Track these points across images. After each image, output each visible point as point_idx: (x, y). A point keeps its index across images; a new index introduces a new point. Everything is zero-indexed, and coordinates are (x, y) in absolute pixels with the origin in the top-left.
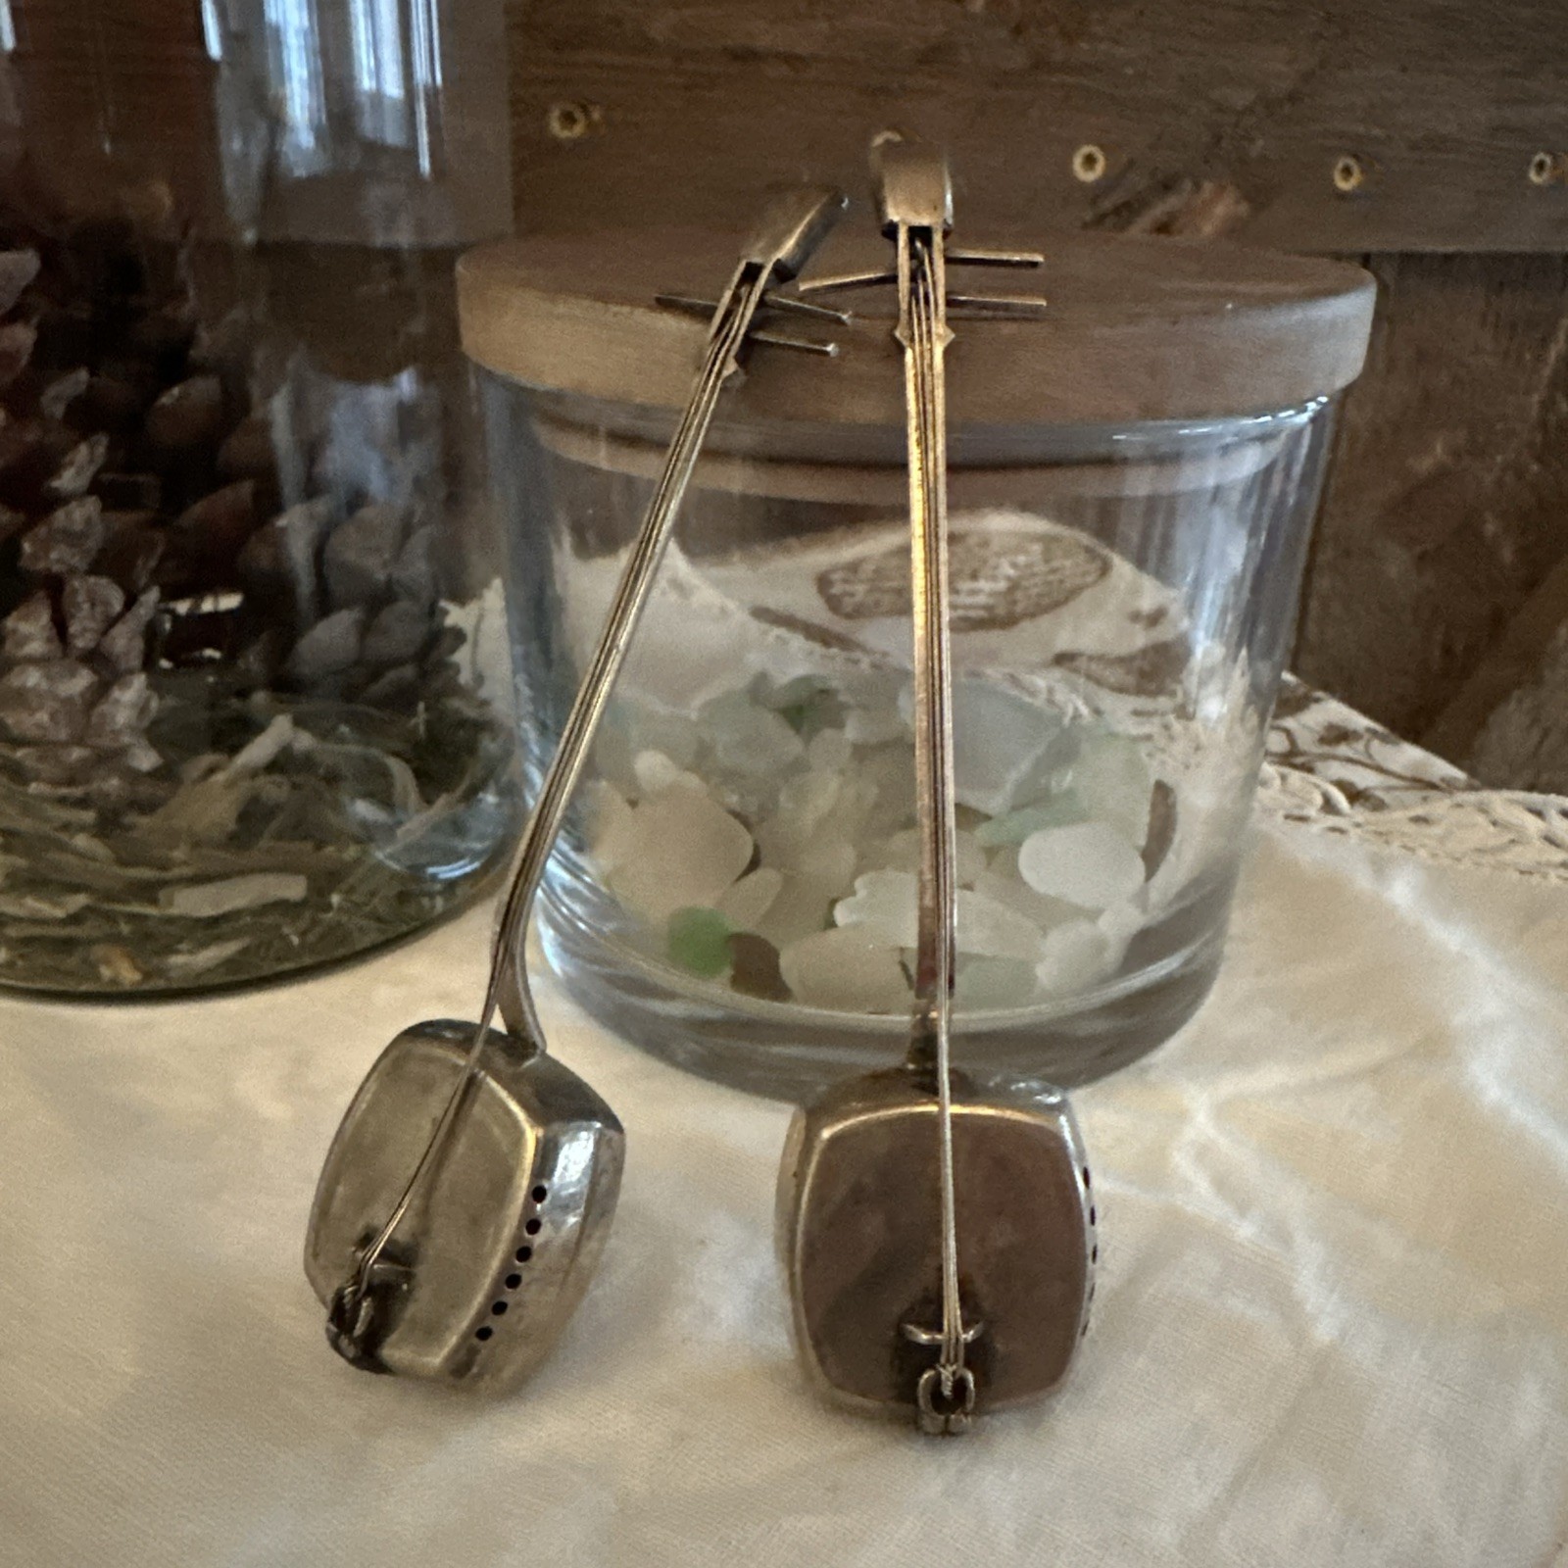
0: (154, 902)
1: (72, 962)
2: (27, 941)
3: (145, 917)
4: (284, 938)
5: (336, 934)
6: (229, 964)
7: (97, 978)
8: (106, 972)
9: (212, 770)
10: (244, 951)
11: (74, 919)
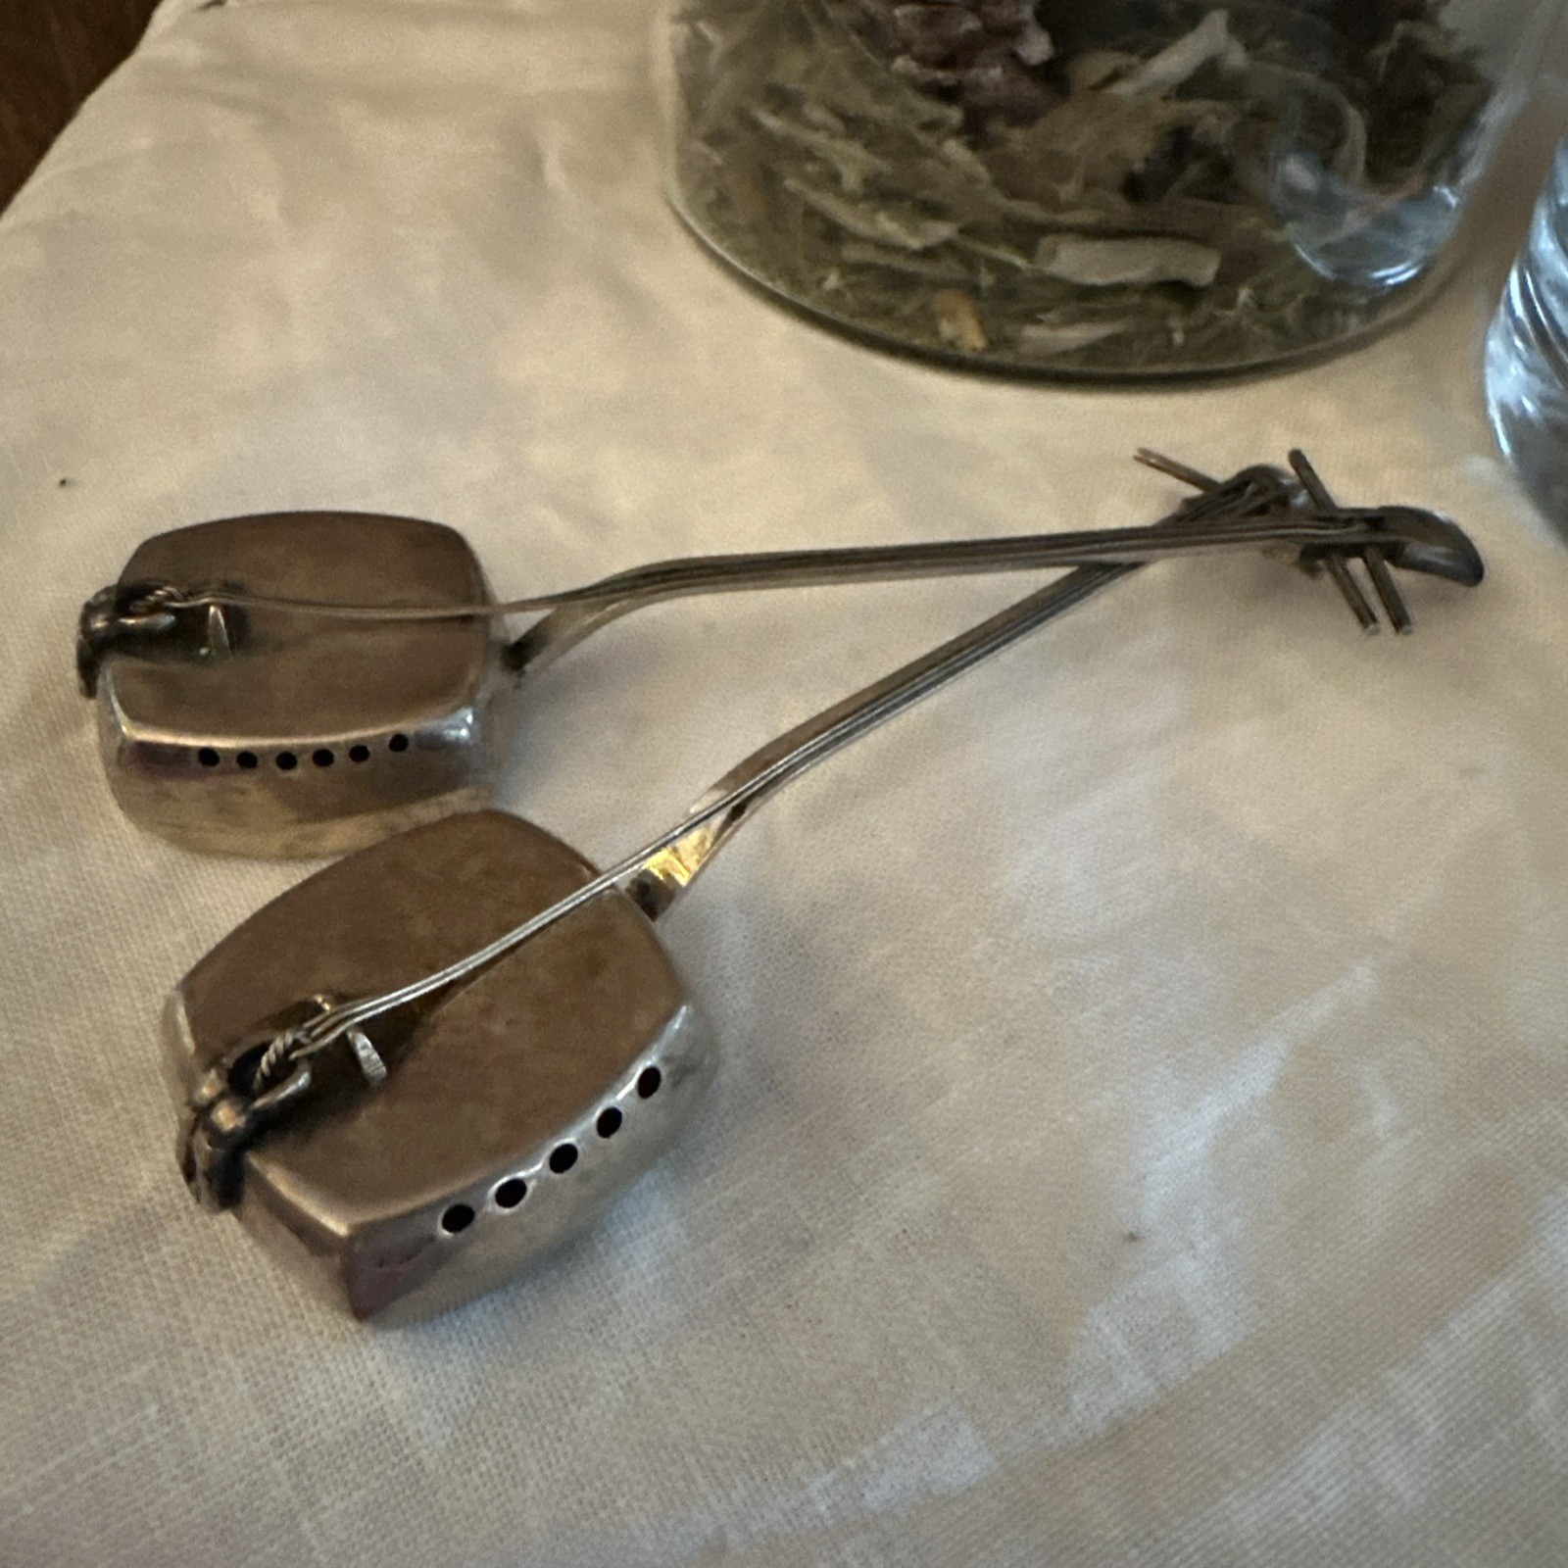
0: (1028, 250)
1: (908, 308)
2: (859, 268)
3: (1012, 269)
4: (1169, 332)
5: (1231, 340)
6: (1091, 351)
7: (936, 333)
8: (947, 329)
9: (1114, 77)
10: (1113, 340)
11: (928, 254)
